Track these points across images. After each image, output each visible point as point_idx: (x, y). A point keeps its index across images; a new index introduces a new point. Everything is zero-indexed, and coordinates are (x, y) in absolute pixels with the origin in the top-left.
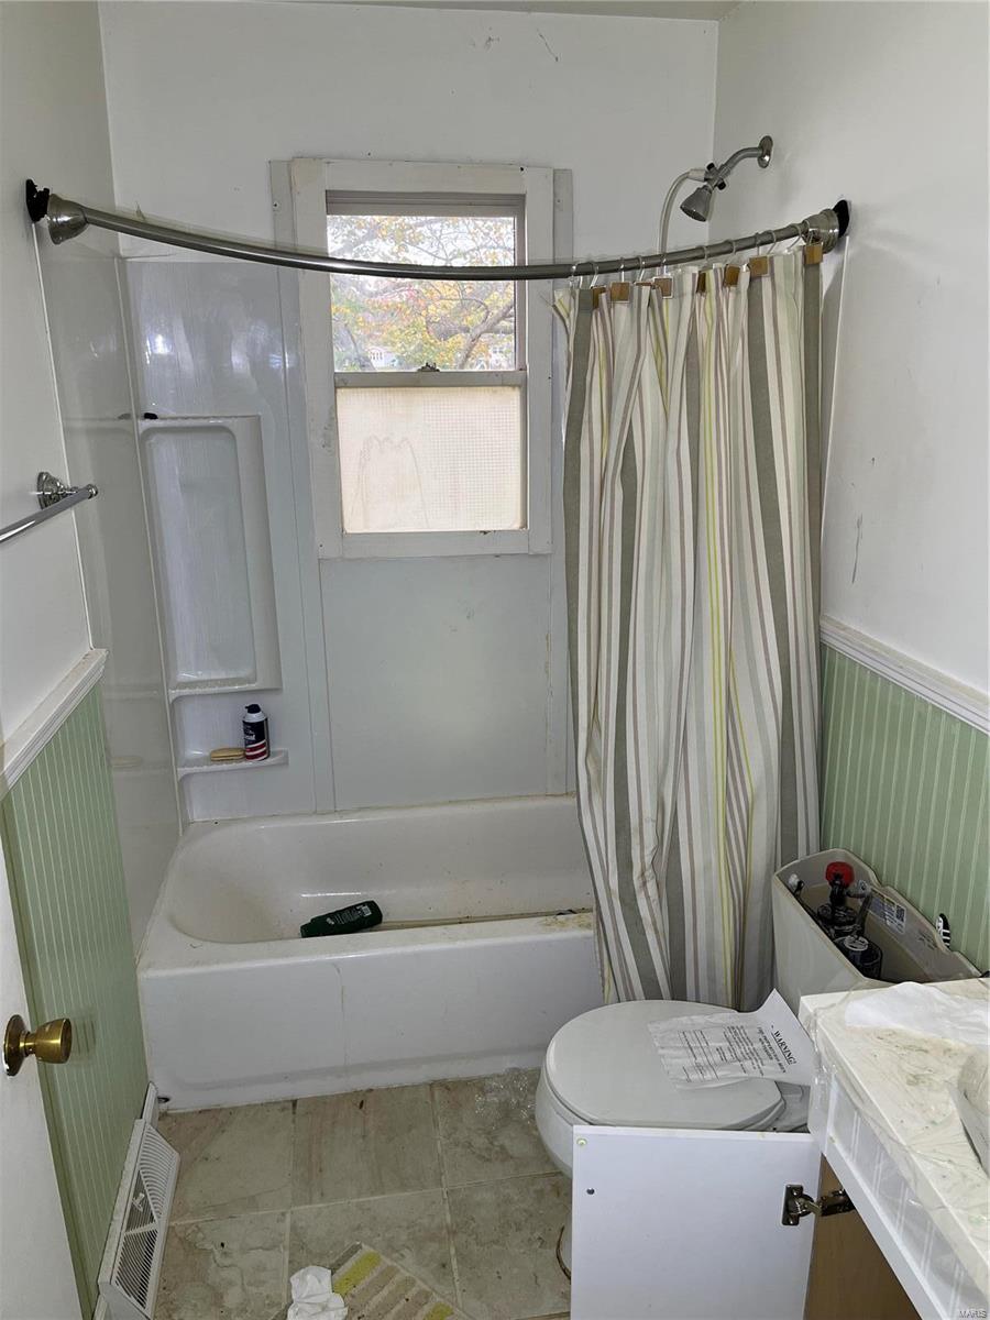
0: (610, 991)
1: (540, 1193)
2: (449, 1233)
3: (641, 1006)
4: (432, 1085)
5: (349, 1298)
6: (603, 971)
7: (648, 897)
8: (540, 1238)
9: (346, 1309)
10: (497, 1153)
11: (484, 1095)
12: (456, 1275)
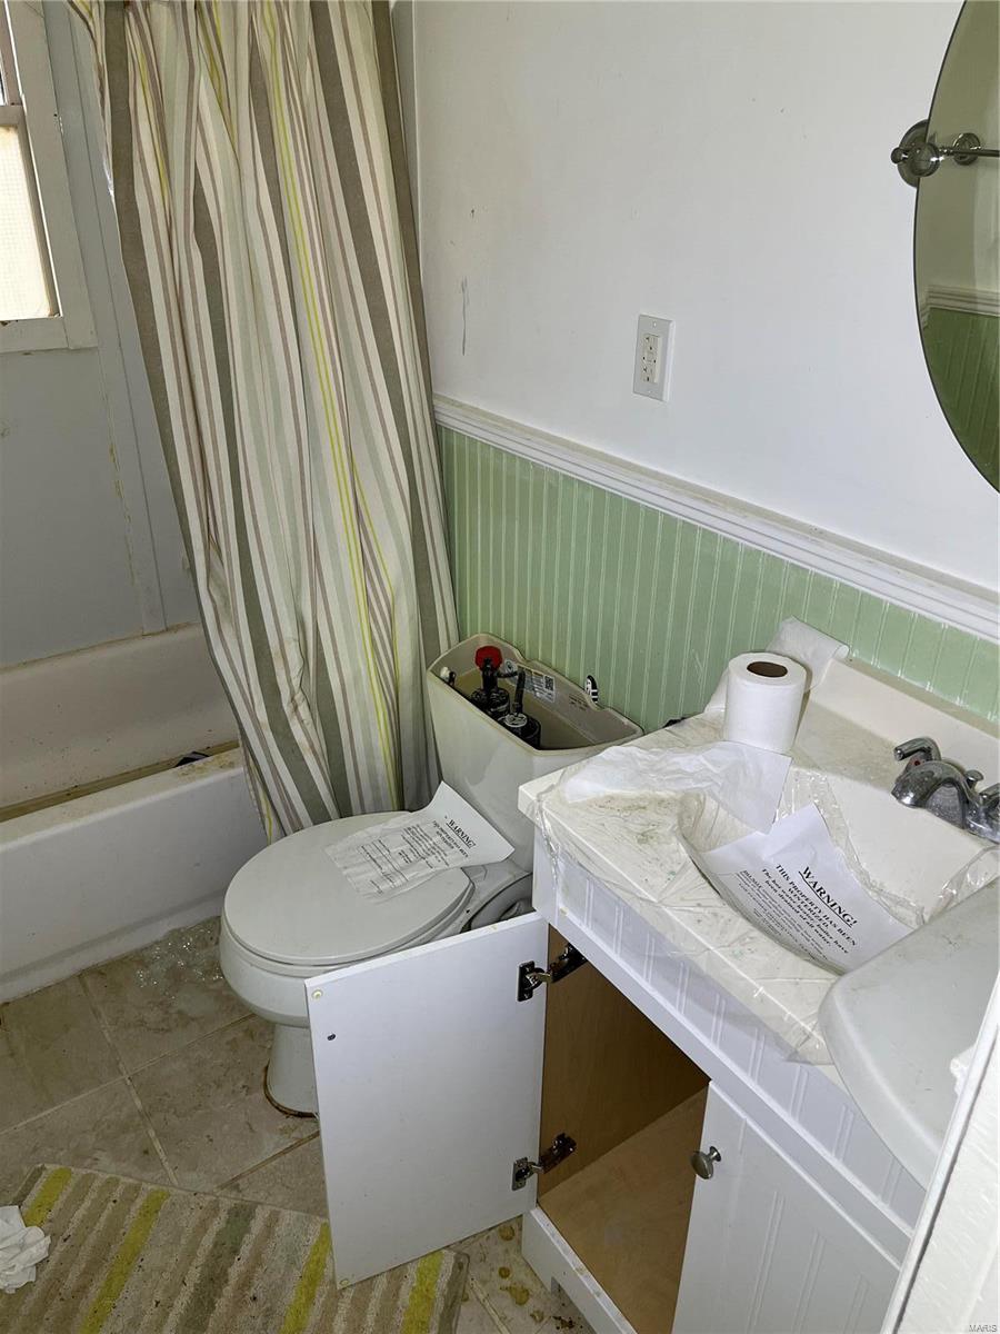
0: (271, 826)
1: (233, 1044)
2: (142, 1117)
3: (312, 834)
4: (81, 976)
5: (46, 1225)
6: (260, 808)
7: (301, 722)
8: (244, 1087)
9: (48, 1238)
10: (176, 1020)
11: (147, 967)
12: (162, 1155)
